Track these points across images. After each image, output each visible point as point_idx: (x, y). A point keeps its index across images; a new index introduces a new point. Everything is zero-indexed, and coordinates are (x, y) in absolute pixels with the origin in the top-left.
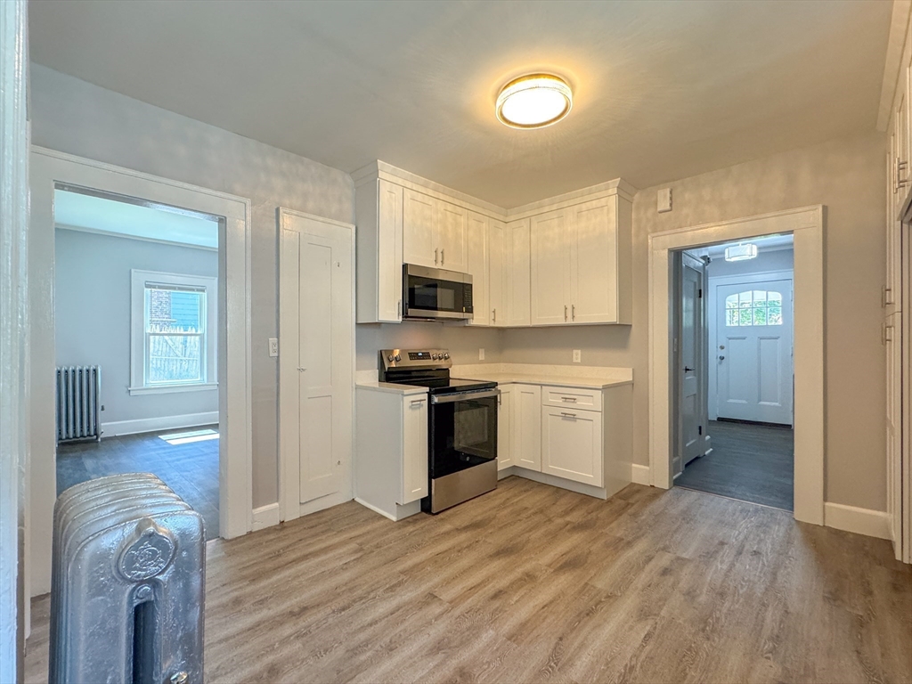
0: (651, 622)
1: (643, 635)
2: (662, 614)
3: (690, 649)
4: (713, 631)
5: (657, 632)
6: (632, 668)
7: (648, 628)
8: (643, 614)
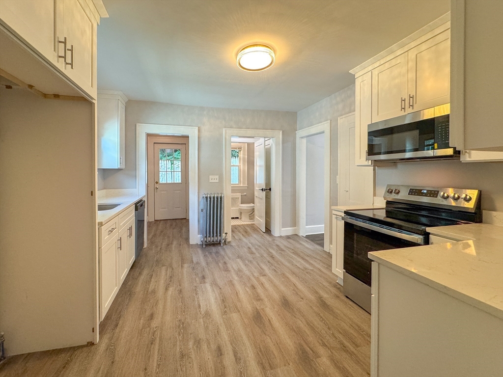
0: (203, 313)
1: (201, 306)
2: (202, 320)
3: (184, 311)
4: (179, 326)
5: (198, 310)
6: (196, 294)
7: (202, 310)
8: (207, 315)
